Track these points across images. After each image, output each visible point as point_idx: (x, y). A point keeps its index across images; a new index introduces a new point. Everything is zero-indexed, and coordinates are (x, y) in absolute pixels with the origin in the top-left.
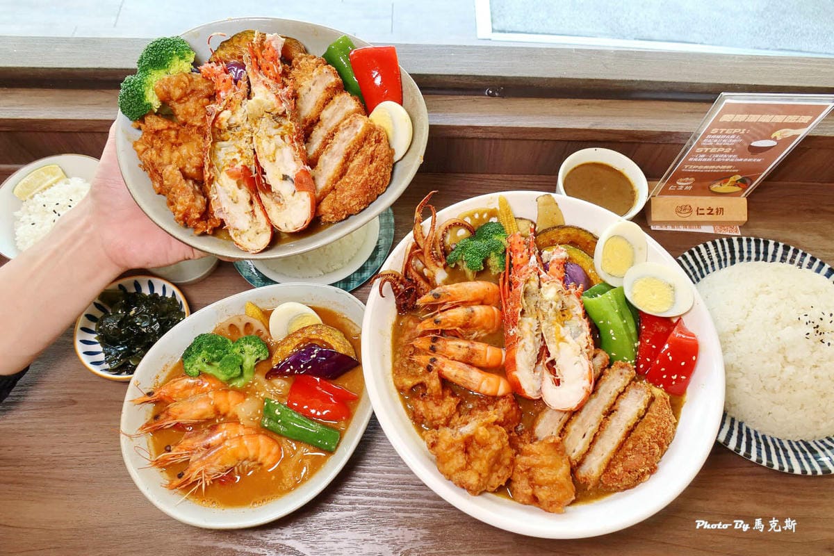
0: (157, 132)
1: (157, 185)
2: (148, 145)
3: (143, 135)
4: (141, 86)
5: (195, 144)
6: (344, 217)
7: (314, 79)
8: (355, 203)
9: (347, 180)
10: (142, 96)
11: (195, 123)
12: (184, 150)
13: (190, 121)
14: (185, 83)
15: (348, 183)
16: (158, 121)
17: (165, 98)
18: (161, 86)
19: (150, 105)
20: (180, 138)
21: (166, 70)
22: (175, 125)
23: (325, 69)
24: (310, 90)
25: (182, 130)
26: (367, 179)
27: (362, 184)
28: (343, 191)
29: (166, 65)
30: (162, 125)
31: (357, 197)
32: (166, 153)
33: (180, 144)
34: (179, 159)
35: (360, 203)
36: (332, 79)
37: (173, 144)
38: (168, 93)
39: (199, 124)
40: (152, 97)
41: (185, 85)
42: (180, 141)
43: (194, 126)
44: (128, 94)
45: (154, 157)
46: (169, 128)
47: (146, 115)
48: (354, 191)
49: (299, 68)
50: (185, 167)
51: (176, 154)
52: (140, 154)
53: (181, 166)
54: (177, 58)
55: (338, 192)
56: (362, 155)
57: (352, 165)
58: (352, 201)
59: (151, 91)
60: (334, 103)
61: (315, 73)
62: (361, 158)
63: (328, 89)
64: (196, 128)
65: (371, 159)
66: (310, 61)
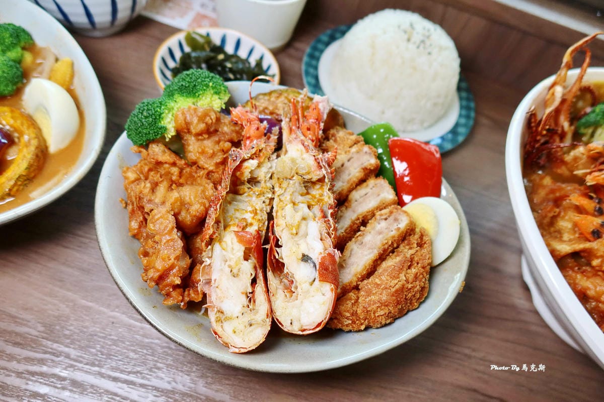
0: (159, 164)
2: (141, 176)
3: (140, 163)
4: (161, 107)
5: (201, 188)
6: (363, 327)
8: (382, 313)
9: (377, 281)
10: (158, 117)
11: (206, 166)
12: (186, 192)
13: (202, 162)
14: (211, 119)
15: (378, 285)
16: (164, 152)
17: (183, 129)
18: (183, 114)
19: (165, 129)
20: (183, 178)
21: (195, 100)
22: (183, 162)
23: (366, 148)
24: (343, 165)
25: (188, 170)
26: (403, 285)
27: (397, 291)
28: (369, 293)
29: (197, 94)
30: (168, 157)
31: (387, 306)
32: (162, 189)
33: (181, 185)
34: (176, 200)
35: (388, 316)
36: (373, 162)
37: (172, 182)
38: (188, 124)
39: (211, 168)
40: (169, 123)
41: (210, 121)
42: (181, 181)
43: (204, 169)
44: (142, 113)
45: (146, 191)
46: (174, 164)
47: (153, 141)
48: (384, 298)
49: (335, 141)
50: (179, 213)
51: (175, 195)
52: (128, 183)
53: (176, 211)
54: (212, 92)
55: (362, 293)
56: (398, 256)
57: (384, 265)
58: (379, 310)
59: (170, 116)
60: (367, 186)
61: (354, 149)
62: (398, 259)
63: (365, 169)
64: (206, 172)
65: (410, 263)
66: (348, 136)
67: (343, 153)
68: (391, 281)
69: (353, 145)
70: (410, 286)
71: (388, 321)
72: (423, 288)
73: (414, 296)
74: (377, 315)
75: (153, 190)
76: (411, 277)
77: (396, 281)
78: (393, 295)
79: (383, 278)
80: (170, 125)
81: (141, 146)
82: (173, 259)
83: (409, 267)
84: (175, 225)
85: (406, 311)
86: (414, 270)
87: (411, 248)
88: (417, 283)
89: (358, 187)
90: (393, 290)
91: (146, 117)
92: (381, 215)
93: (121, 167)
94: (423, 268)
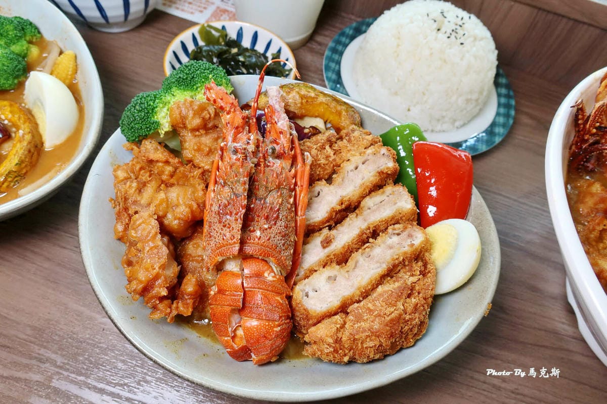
0: (150, 162)
1: (120, 228)
2: (132, 175)
3: (133, 160)
4: (155, 101)
5: (190, 190)
6: (346, 359)
7: (365, 157)
8: (371, 344)
9: (370, 305)
10: (151, 111)
11: (202, 165)
12: (174, 194)
13: (197, 161)
14: (209, 113)
15: (370, 310)
16: (156, 149)
17: (178, 124)
18: (179, 107)
19: (158, 124)
20: (175, 177)
21: (193, 93)
22: (176, 160)
23: (384, 150)
24: (356, 168)
25: (182, 169)
26: (400, 315)
27: (392, 320)
28: (359, 318)
29: (195, 87)
30: (161, 155)
31: (378, 336)
32: (149, 191)
33: (172, 185)
34: (162, 201)
35: (378, 349)
36: (390, 165)
37: (163, 182)
38: (183, 118)
39: (207, 167)
40: (164, 117)
41: (208, 116)
42: (172, 181)
43: (200, 168)
44: (135, 107)
45: (132, 191)
46: (167, 162)
47: (146, 137)
48: (376, 326)
49: (349, 141)
50: (165, 216)
51: (162, 195)
52: (118, 182)
53: (161, 213)
55: (351, 317)
56: (398, 281)
57: (380, 289)
58: (368, 340)
59: (165, 110)
60: (383, 192)
61: (369, 151)
62: (397, 284)
63: (381, 173)
64: (200, 171)
65: (410, 292)
66: (364, 136)
67: (358, 154)
68: (386, 309)
69: (370, 146)
70: (407, 317)
71: (377, 357)
72: (422, 323)
73: (411, 330)
74: (365, 346)
75: (140, 191)
76: (410, 309)
77: (392, 310)
78: (387, 325)
79: (377, 303)
80: (164, 120)
81: (134, 142)
82: (157, 268)
83: (409, 296)
84: (158, 231)
85: (399, 347)
86: (413, 300)
87: (412, 275)
88: (417, 315)
89: (373, 194)
90: (388, 319)
91: (140, 111)
92: (394, 229)
93: (112, 164)
94: (425, 299)
